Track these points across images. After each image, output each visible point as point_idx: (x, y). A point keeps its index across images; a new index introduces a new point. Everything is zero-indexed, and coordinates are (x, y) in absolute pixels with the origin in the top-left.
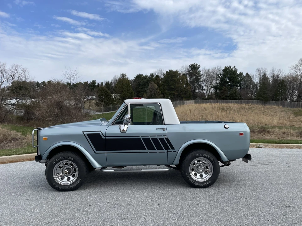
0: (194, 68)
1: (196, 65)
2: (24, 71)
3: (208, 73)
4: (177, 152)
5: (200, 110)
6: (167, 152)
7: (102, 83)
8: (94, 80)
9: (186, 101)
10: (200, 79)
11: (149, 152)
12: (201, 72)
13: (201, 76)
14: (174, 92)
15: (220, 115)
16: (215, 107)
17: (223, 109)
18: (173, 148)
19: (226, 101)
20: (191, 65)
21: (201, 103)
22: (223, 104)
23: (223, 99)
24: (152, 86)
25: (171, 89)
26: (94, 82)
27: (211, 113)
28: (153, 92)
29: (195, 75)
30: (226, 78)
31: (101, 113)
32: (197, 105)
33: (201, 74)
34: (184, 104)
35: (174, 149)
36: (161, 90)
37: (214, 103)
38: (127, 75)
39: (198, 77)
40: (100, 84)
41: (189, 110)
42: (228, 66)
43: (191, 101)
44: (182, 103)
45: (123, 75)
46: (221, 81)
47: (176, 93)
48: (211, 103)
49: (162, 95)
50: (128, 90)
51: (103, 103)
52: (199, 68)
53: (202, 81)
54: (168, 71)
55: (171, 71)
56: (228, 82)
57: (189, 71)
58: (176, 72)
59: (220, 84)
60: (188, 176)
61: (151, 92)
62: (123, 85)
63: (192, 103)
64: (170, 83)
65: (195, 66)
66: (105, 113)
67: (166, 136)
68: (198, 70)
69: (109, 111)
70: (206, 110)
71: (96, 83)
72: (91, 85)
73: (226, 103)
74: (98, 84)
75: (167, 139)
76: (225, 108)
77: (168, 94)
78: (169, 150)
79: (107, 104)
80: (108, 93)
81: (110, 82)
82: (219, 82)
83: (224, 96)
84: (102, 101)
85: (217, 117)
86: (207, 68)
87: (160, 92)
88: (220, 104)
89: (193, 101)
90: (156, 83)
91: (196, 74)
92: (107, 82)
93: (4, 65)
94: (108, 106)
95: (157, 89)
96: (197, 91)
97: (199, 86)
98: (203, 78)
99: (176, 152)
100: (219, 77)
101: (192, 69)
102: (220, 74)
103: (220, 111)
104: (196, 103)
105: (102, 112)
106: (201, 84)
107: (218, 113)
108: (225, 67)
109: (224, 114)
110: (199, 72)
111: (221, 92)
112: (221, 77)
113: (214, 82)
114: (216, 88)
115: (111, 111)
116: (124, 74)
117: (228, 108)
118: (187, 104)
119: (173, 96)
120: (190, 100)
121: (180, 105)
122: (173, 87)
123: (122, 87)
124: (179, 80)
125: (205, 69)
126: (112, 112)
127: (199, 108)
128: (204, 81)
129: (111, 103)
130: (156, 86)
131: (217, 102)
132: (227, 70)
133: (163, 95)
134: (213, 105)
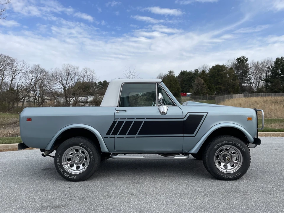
0: (241, 61)
1: (244, 58)
3: (256, 66)
5: (250, 103)
9: (234, 95)
10: (248, 72)
12: (249, 65)
13: (249, 69)
14: (221, 87)
15: (273, 109)
16: (267, 100)
17: (276, 102)
19: (279, 94)
20: (238, 58)
21: (251, 97)
22: (275, 97)
23: (276, 92)
24: (198, 81)
25: (218, 84)
27: (263, 106)
28: (199, 87)
29: (242, 69)
30: (278, 70)
32: (247, 99)
33: (249, 67)
34: (232, 98)
36: (207, 85)
37: (266, 96)
39: (246, 70)
41: (239, 103)
42: (280, 58)
43: (240, 95)
44: (230, 97)
45: (170, 72)
46: (272, 73)
47: (223, 88)
48: (261, 96)
49: (208, 90)
50: (175, 86)
52: (247, 61)
53: (250, 74)
54: (215, 66)
55: (217, 66)
56: (280, 75)
57: (236, 65)
58: (223, 67)
59: (271, 76)
61: (197, 86)
63: (241, 97)
64: (217, 78)
65: (242, 60)
68: (246, 63)
70: (257, 104)
73: (280, 96)
76: (279, 101)
77: (215, 88)
82: (270, 75)
83: (275, 89)
85: (270, 111)
86: (256, 61)
87: (207, 87)
88: (273, 97)
89: (242, 95)
90: (202, 78)
91: (244, 67)
95: (203, 84)
96: (245, 85)
97: (247, 79)
98: (251, 71)
100: (270, 69)
101: (239, 62)
102: (272, 66)
103: (273, 104)
104: (245, 96)
106: (249, 77)
107: (270, 106)
108: (277, 58)
109: (278, 107)
110: (246, 65)
111: (273, 85)
112: (273, 69)
113: (264, 75)
114: (266, 80)
116: (172, 71)
117: (282, 102)
118: (235, 98)
119: (220, 90)
120: (238, 94)
121: (228, 99)
122: (219, 81)
124: (226, 74)
125: (254, 62)
127: (249, 102)
128: (253, 74)
130: (202, 81)
131: (269, 95)
132: (279, 62)
133: (210, 89)
134: (265, 98)
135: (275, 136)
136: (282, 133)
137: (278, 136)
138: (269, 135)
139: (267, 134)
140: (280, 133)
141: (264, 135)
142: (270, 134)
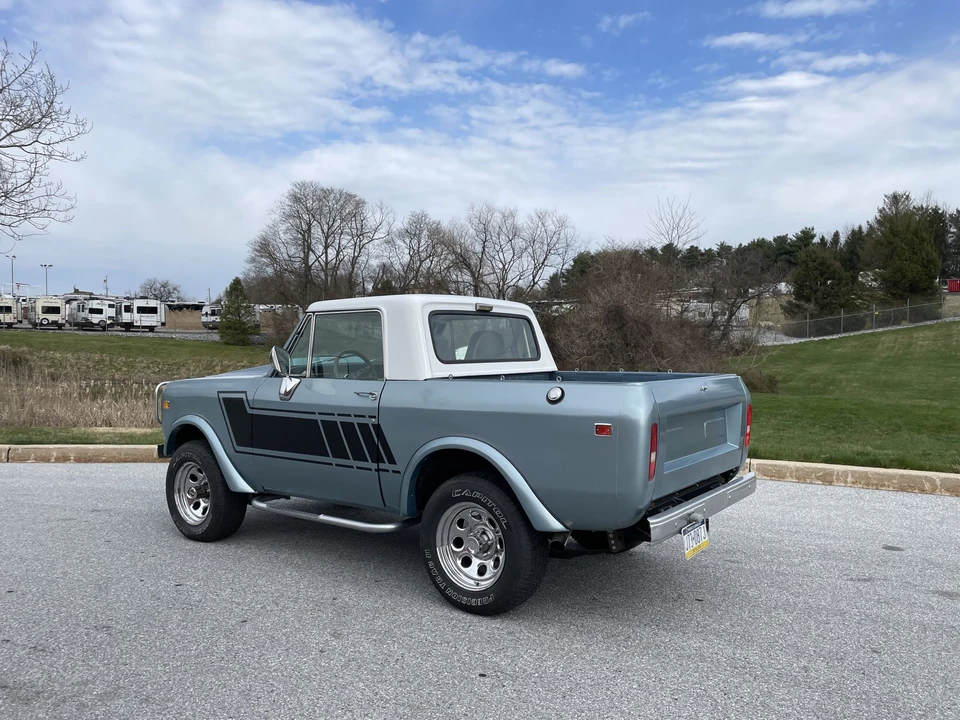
2: (562, 224)
4: (402, 471)
6: (378, 470)
7: (836, 235)
8: (809, 226)
11: (337, 465)
18: (392, 461)
26: (806, 236)
31: (802, 340)
35: (395, 463)
38: (912, 196)
40: (829, 238)
45: (895, 199)
51: (811, 306)
60: (429, 560)
62: (895, 236)
66: (816, 339)
67: (374, 417)
69: (832, 334)
71: (813, 236)
72: (795, 246)
74: (823, 239)
75: (377, 427)
78: (382, 466)
79: (825, 308)
80: (832, 269)
81: (865, 229)
84: (808, 300)
92: (856, 229)
93: (512, 215)
94: (830, 314)
99: (399, 472)
105: (806, 336)
115: (839, 333)
123: (890, 243)
126: (843, 335)
129: (842, 306)
135: (868, 483)
136: (902, 476)
137: (879, 484)
138: (838, 480)
139: (831, 473)
140: (890, 477)
141: (818, 478)
142: (845, 474)
